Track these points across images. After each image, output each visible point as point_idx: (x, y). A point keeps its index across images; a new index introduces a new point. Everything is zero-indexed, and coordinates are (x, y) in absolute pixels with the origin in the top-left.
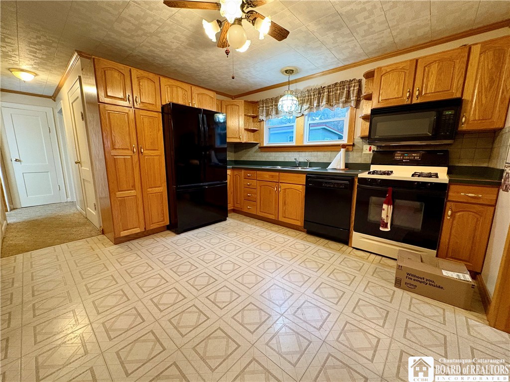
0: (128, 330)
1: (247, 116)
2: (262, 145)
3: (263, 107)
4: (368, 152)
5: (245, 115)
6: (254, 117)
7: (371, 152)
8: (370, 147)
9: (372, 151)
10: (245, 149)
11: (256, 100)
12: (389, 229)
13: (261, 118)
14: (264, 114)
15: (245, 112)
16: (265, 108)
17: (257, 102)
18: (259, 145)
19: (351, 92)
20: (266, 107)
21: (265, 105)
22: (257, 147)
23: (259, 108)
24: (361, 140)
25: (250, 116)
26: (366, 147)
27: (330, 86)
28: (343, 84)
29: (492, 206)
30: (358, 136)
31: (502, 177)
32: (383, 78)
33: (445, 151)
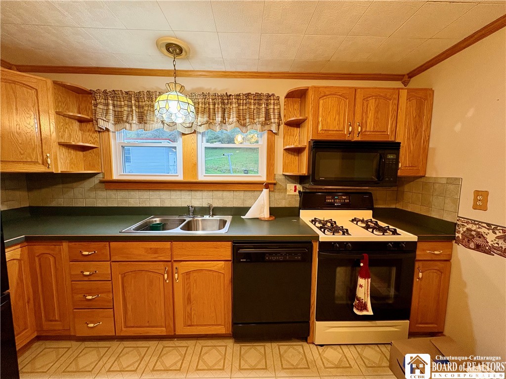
1: (64, 116)
2: (107, 178)
3: (107, 105)
4: (293, 193)
5: (58, 113)
6: (81, 121)
7: (297, 193)
8: (295, 187)
9: (297, 191)
10: (63, 183)
11: (88, 88)
12: (369, 312)
13: (102, 124)
14: (111, 117)
15: (57, 107)
16: (111, 107)
17: (90, 93)
18: (101, 176)
20: (114, 106)
21: (111, 102)
22: (95, 180)
23: (96, 105)
24: (283, 177)
25: (70, 117)
26: (290, 187)
27: (239, 95)
28: (258, 97)
29: (448, 261)
30: (279, 170)
31: (455, 231)
32: (321, 102)
33: (370, 194)
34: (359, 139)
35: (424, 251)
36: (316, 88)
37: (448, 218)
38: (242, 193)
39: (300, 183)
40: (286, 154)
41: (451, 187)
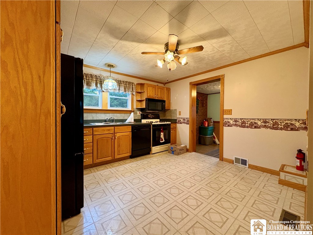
0: (220, 213)
4: (139, 114)
7: (140, 114)
12: (164, 141)
19: (134, 88)
24: (136, 109)
26: (138, 112)
27: (124, 81)
28: (130, 83)
29: (176, 128)
30: (135, 107)
31: (176, 121)
32: (148, 88)
33: (159, 114)
34: (157, 99)
35: (172, 126)
36: (147, 84)
37: (175, 118)
38: (123, 114)
39: (141, 111)
40: (137, 102)
41: (175, 111)
